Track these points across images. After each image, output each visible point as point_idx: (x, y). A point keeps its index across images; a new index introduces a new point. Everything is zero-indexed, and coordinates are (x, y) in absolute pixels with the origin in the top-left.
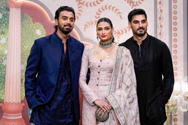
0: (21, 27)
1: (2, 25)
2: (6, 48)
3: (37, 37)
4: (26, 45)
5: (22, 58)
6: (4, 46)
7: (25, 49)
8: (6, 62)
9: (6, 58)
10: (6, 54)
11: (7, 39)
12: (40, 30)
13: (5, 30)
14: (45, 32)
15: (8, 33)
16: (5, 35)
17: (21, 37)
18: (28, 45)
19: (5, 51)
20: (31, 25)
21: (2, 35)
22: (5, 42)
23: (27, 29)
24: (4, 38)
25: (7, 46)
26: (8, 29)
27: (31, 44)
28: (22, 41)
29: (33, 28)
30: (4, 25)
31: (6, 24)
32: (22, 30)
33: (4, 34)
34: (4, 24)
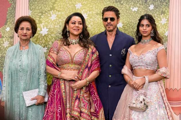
1: (163, 4)
2: (166, 29)
6: (165, 27)
8: (167, 45)
9: (167, 40)
10: (166, 36)
11: (168, 19)
13: (166, 9)
15: (169, 12)
16: (166, 14)
19: (166, 32)
21: (163, 15)
22: (166, 22)
24: (164, 18)
25: (168, 27)
26: (169, 8)
30: (165, 4)
31: (166, 3)
33: (164, 14)
34: (164, 2)
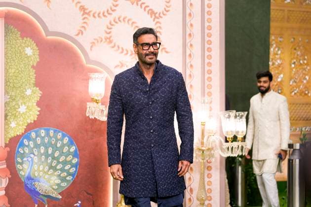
0: (5, 44)
3: (26, 57)
4: (12, 69)
5: (6, 87)
7: (11, 74)
12: (31, 49)
14: (38, 51)
17: (5, 57)
18: (15, 68)
20: (18, 41)
23: (13, 46)
27: (18, 67)
28: (6, 64)
29: (21, 45)
32: (5, 48)
